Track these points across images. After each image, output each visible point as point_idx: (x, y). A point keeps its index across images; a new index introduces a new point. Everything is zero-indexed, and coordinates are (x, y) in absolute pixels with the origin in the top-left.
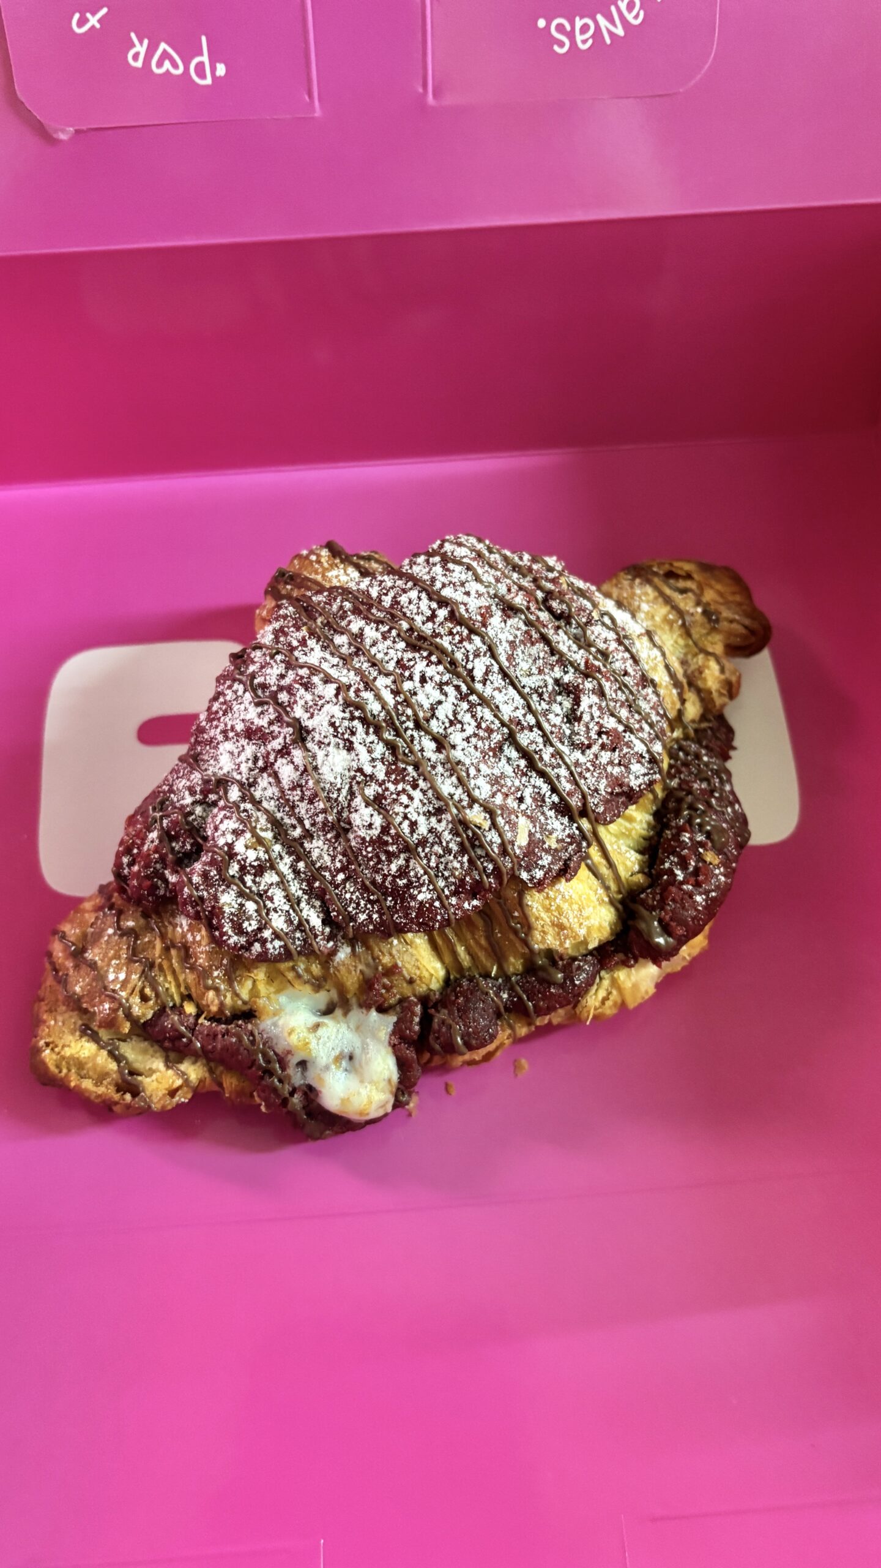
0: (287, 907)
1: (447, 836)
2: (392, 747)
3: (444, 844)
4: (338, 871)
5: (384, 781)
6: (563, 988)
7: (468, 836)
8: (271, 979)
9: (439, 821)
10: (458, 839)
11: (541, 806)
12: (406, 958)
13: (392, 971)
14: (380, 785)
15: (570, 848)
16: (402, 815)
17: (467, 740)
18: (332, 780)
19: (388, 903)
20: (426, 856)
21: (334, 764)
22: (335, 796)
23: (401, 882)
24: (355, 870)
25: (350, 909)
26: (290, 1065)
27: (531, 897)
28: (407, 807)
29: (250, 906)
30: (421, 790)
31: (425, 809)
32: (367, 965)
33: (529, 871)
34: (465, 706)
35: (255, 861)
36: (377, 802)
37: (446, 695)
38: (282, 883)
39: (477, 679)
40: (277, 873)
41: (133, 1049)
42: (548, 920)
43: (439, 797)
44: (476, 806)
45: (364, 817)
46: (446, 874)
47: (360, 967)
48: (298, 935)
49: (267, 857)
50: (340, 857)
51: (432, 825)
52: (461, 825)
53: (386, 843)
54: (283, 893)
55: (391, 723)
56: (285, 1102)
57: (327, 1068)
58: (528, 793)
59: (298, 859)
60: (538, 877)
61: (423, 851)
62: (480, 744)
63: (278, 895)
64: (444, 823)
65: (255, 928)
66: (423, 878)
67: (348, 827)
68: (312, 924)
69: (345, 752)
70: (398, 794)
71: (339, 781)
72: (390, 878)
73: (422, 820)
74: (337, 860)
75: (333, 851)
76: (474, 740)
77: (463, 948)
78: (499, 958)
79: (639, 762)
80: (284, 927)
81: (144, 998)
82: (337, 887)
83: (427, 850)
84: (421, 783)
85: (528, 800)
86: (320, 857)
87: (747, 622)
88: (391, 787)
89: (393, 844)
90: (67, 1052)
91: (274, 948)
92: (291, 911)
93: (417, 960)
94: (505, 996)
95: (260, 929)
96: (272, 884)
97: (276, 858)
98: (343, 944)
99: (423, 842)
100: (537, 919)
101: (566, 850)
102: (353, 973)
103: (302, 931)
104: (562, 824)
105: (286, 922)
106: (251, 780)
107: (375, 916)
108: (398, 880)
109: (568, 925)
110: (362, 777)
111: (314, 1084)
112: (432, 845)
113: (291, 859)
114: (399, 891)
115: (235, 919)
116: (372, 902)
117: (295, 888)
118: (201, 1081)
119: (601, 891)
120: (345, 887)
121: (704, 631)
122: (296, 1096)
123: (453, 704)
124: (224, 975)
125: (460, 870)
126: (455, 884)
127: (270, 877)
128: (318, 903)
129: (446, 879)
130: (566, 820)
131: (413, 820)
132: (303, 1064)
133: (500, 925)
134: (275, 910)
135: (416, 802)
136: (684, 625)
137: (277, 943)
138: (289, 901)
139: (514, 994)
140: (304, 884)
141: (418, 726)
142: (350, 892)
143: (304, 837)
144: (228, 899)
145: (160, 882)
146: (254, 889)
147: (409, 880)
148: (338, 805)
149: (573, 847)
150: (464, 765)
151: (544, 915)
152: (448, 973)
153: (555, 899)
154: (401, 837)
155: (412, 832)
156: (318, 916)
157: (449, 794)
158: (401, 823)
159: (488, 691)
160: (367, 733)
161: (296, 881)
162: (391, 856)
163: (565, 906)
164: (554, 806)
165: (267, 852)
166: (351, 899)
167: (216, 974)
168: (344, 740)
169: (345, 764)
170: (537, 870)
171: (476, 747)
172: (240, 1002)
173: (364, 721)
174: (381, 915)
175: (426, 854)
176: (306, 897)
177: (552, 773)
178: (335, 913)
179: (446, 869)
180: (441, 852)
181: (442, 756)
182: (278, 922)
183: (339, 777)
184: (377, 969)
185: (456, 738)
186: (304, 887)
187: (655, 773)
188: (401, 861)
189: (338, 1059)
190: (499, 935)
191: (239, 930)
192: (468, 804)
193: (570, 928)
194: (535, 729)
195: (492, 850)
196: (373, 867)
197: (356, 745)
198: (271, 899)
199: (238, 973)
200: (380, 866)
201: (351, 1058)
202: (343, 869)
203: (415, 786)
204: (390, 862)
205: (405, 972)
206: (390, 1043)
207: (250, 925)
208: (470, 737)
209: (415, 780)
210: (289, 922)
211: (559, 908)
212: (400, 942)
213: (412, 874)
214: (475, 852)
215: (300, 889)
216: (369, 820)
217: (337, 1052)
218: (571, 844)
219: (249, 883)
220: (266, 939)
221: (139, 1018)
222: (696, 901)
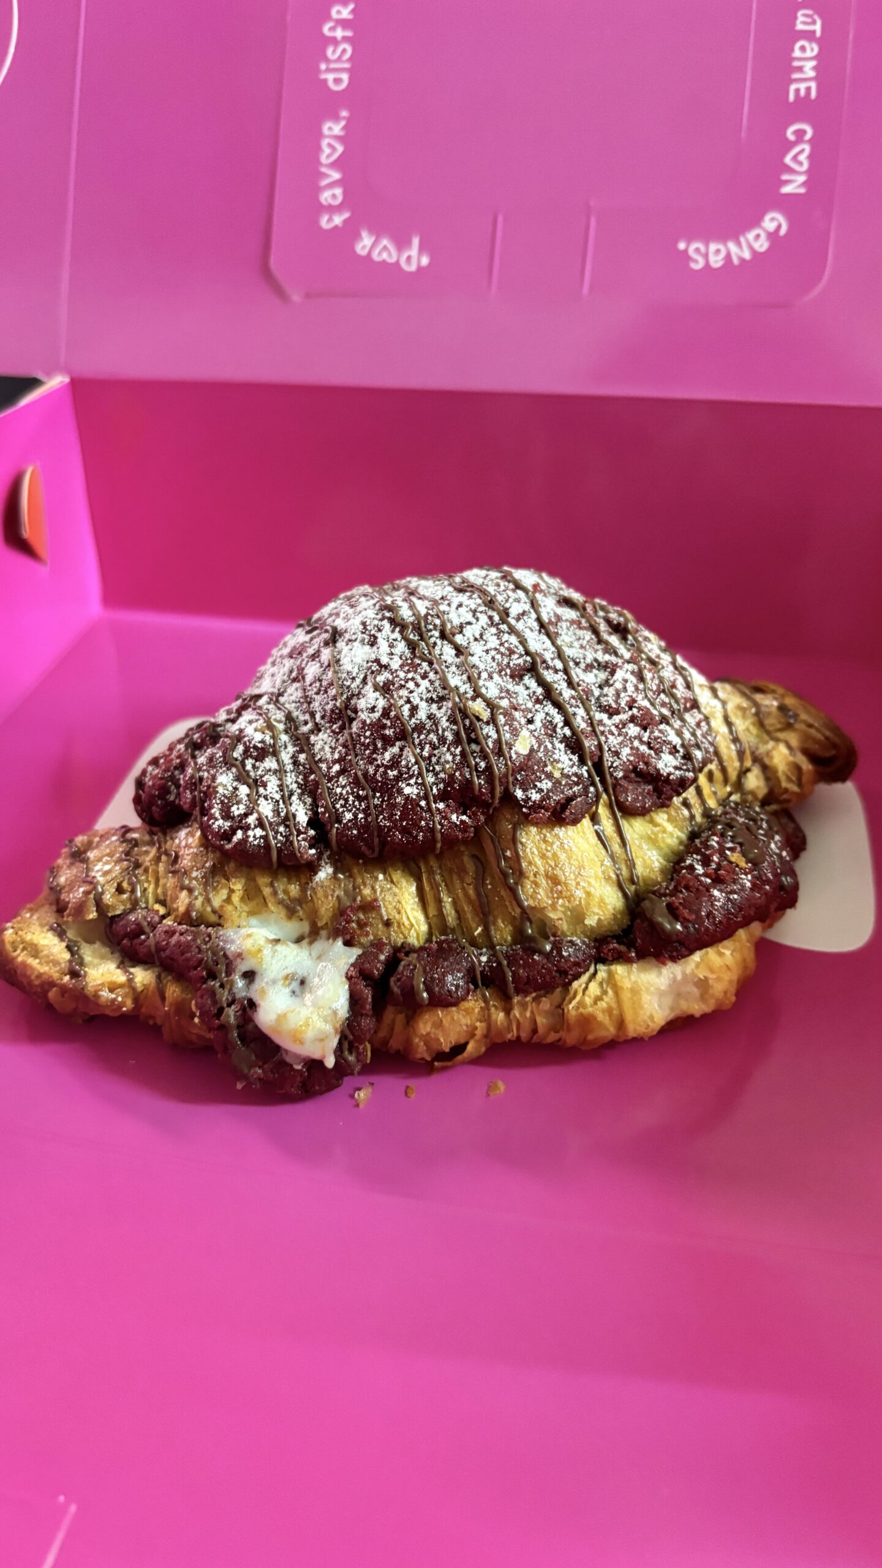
0: (278, 797)
1: (444, 723)
2: (412, 646)
3: (440, 732)
4: (335, 762)
5: (396, 671)
6: (547, 959)
7: (464, 725)
8: (248, 896)
9: (440, 708)
10: (455, 727)
11: (551, 736)
13: (370, 907)
14: (392, 674)
15: (575, 789)
16: (405, 699)
17: (487, 652)
18: (350, 669)
19: (376, 801)
20: (420, 744)
21: (355, 656)
22: (348, 683)
23: (392, 774)
24: (350, 760)
25: (338, 806)
26: (237, 971)
27: (527, 834)
28: (411, 692)
29: (244, 790)
30: (430, 681)
31: (429, 695)
32: (346, 892)
33: (524, 790)
34: (494, 630)
35: (260, 742)
36: (385, 689)
37: (477, 619)
38: (280, 772)
39: (511, 615)
40: (277, 761)
41: (94, 952)
42: (542, 869)
43: (445, 686)
44: (479, 700)
45: (370, 700)
46: (438, 768)
47: (339, 892)
48: (282, 829)
49: (272, 742)
50: (340, 748)
51: (431, 710)
52: (460, 714)
53: (384, 727)
54: (278, 782)
55: (417, 628)
56: (221, 1010)
57: (274, 982)
58: (539, 718)
59: (302, 751)
60: (533, 799)
61: (418, 737)
62: (498, 657)
63: (273, 783)
64: (443, 710)
65: (242, 812)
66: (413, 769)
67: (353, 715)
68: (297, 819)
69: (368, 647)
70: (407, 681)
71: (356, 670)
72: (382, 769)
73: (423, 705)
74: (337, 751)
75: (335, 743)
76: (493, 653)
77: (450, 900)
78: (485, 915)
79: (670, 753)
80: (270, 814)
81: (120, 890)
82: (330, 780)
83: (422, 737)
84: (432, 675)
85: (538, 724)
86: (322, 749)
88: (402, 675)
89: (390, 728)
91: (254, 836)
92: (281, 802)
93: (399, 902)
94: (484, 959)
95: (246, 815)
96: (270, 770)
97: (280, 747)
98: (326, 863)
99: (419, 728)
100: (530, 863)
101: (571, 788)
102: (330, 898)
103: (287, 826)
104: (571, 760)
105: (274, 811)
106: (282, 690)
107: (361, 816)
108: (389, 771)
109: (563, 878)
110: (377, 667)
111: (256, 998)
112: (429, 733)
113: (295, 749)
114: (388, 785)
115: (226, 801)
116: (358, 798)
117: (291, 780)
118: (146, 987)
120: (337, 781)
121: (779, 726)
122: (233, 1007)
123: (483, 627)
125: (451, 764)
126: (443, 780)
127: (270, 763)
128: (309, 800)
129: (436, 774)
130: (575, 758)
131: (415, 703)
132: (250, 976)
133: (493, 878)
134: (266, 798)
135: (422, 688)
136: (757, 714)
137: (259, 832)
138: (282, 790)
140: (301, 777)
141: (443, 636)
142: (342, 787)
143: (312, 732)
144: (225, 780)
146: (252, 774)
147: (399, 772)
148: (349, 691)
149: (579, 788)
150: (477, 668)
151: (538, 861)
152: (430, 933)
153: (552, 844)
154: (400, 720)
155: (412, 715)
156: (306, 814)
157: (456, 687)
158: (402, 706)
159: (520, 626)
160: (393, 631)
161: (293, 773)
162: (388, 742)
163: (563, 857)
164: (565, 739)
165: (273, 737)
166: (341, 794)
168: (370, 636)
169: (366, 657)
170: (533, 791)
171: (493, 659)
173: (393, 621)
174: (367, 815)
175: (421, 741)
176: (299, 791)
177: (571, 710)
178: (323, 810)
179: (438, 763)
180: (435, 740)
181: (458, 660)
182: (266, 809)
183: (356, 667)
185: (477, 648)
186: (299, 780)
188: (395, 750)
189: (289, 978)
190: (489, 887)
191: (227, 815)
192: (472, 697)
193: (565, 883)
194: (561, 673)
195: (486, 743)
196: (368, 757)
197: (380, 640)
198: (265, 785)
199: (216, 879)
200: (375, 756)
201: (302, 982)
202: (338, 761)
203: (424, 676)
204: (385, 749)
205: (383, 911)
206: (347, 973)
207: (238, 809)
208: (491, 649)
209: (426, 672)
210: (277, 812)
211: (555, 855)
213: (403, 763)
214: (469, 747)
215: (296, 782)
216: (373, 703)
217: (289, 971)
218: (577, 784)
219: (249, 767)
220: (250, 824)
222: (713, 896)
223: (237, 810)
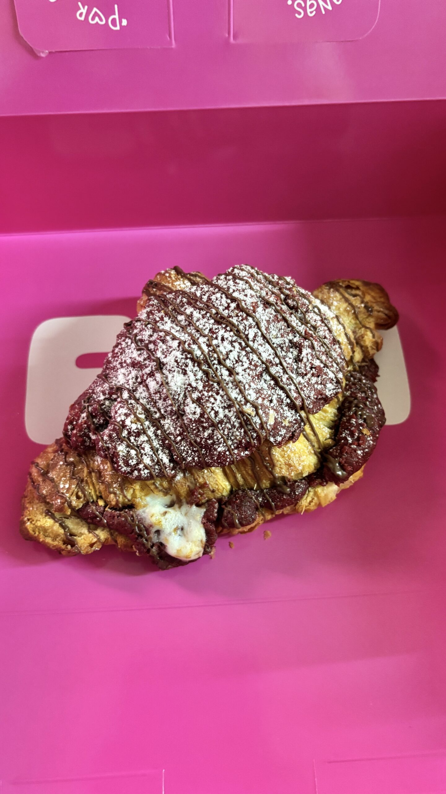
0: (151, 453)
1: (233, 419)
2: (206, 373)
3: (232, 423)
4: (178, 435)
5: (202, 391)
6: (290, 496)
7: (244, 419)
8: (142, 489)
9: (230, 411)
10: (239, 421)
11: (281, 404)
12: (211, 479)
13: (204, 486)
14: (200, 393)
15: (296, 426)
16: (210, 408)
17: (245, 370)
18: (176, 389)
19: (203, 452)
20: (222, 429)
21: (176, 382)
22: (177, 397)
23: (210, 442)
24: (186, 435)
25: (183, 455)
26: (152, 532)
27: (275, 450)
28: (213, 404)
29: (133, 452)
30: (221, 395)
31: (223, 405)
32: (191, 483)
33: (274, 437)
34: (244, 353)
35: (136, 429)
36: (198, 401)
37: (234, 347)
38: (149, 441)
39: (250, 339)
40: (147, 436)
41: (72, 523)
42: (283, 462)
43: (230, 399)
44: (248, 404)
45: (191, 409)
46: (233, 438)
47: (188, 484)
48: (157, 467)
49: (142, 428)
50: (179, 428)
51: (226, 413)
52: (241, 414)
53: (202, 422)
54: (150, 446)
55: (206, 361)
56: (149, 551)
57: (170, 534)
58: (275, 398)
59: (158, 429)
60: (279, 440)
61: (221, 426)
62: (251, 373)
63: (147, 447)
64: (232, 413)
65: (135, 463)
66: (221, 440)
67: (183, 413)
68: (164, 462)
69: (182, 375)
70: (209, 397)
71: (179, 390)
72: (204, 440)
73: (221, 411)
74: (177, 430)
75: (175, 425)
76: (248, 371)
77: (240, 475)
78: (258, 480)
79: (330, 383)
80: (150, 463)
81: (78, 497)
82: (177, 443)
83: (223, 426)
84: (221, 392)
85: (275, 401)
86: (169, 428)
87: (387, 312)
88: (206, 394)
89: (206, 422)
90: (39, 524)
91: (144, 473)
92: (153, 455)
93: (216, 481)
94: (261, 499)
95: (138, 464)
96: (144, 441)
97: (146, 428)
98: (179, 472)
99: (221, 422)
100: (278, 461)
101: (293, 427)
102: (184, 486)
103: (159, 465)
104: (291, 414)
105: (151, 460)
106: (134, 388)
107: (196, 458)
108: (208, 441)
109: (293, 465)
110: (191, 388)
111: (164, 542)
112: (226, 423)
113: (154, 429)
114: (208, 446)
115: (125, 458)
116: (195, 452)
117: (156, 443)
118: (106, 539)
119: (310, 448)
120: (181, 444)
121: (365, 317)
122: (154, 548)
123: (238, 352)
124: (119, 486)
125: (240, 436)
126: (237, 443)
127: (143, 438)
128: (167, 451)
129: (232, 440)
130: (293, 412)
131: (217, 410)
132: (158, 532)
133: (259, 464)
134: (145, 454)
135: (218, 402)
136: (355, 313)
137: (146, 471)
138: (152, 450)
139: (265, 499)
140: (160, 441)
141: (220, 363)
142: (184, 446)
143: (161, 418)
144: (122, 449)
145: (87, 439)
146: (135, 443)
147: (213, 441)
148: (178, 402)
150: (242, 383)
151: (281, 459)
152: (232, 487)
153: (287, 451)
154: (210, 419)
155: (216, 416)
156: (167, 458)
157: (235, 398)
158: (210, 412)
159: (255, 346)
160: (194, 366)
161: (156, 440)
162: (205, 429)
163: (292, 455)
164: (288, 405)
165: (142, 425)
166: (184, 449)
167: (114, 486)
168: (182, 369)
169: (182, 382)
170: (278, 437)
171: (249, 374)
172: (126, 500)
173: (192, 359)
174: (199, 458)
175: (223, 428)
176: (161, 448)
177: (287, 388)
178: (176, 457)
179: (232, 435)
180: (230, 427)
181: (231, 378)
182: (147, 460)
183: (179, 388)
184: (196, 485)
185: (239, 369)
186: (160, 443)
187: (339, 388)
188: (210, 431)
189: (176, 530)
190: (258, 469)
191: (127, 464)
192: (244, 403)
193: (294, 466)
194: (279, 366)
195: (256, 426)
196: (196, 434)
197: (188, 372)
198: (143, 449)
199: (126, 485)
200: (199, 433)
201: (182, 529)
202: (180, 434)
203: (218, 394)
204: (204, 431)
205: (210, 487)
206: (202, 522)
209: (218, 390)
211: (289, 456)
212: (208, 471)
213: (215, 437)
214: (247, 427)
215: (158, 444)
216: (194, 410)
217: (175, 526)
218: (296, 424)
219: (132, 441)
220: (141, 469)
221: (75, 507)
222: (358, 454)
223: (133, 462)
